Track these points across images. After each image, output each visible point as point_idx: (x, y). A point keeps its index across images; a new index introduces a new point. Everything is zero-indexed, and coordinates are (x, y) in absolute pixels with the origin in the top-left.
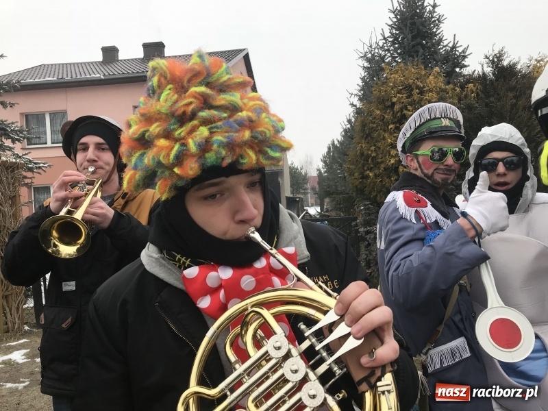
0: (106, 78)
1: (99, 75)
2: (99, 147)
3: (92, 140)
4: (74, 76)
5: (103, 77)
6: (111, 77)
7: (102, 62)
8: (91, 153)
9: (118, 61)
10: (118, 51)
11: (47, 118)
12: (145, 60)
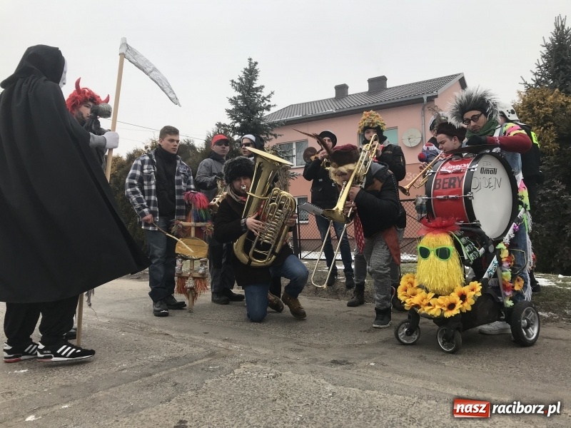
0: (338, 111)
1: (331, 110)
2: (328, 140)
4: (314, 113)
5: (334, 111)
6: (341, 111)
7: (335, 98)
9: (347, 96)
10: (348, 87)
11: (294, 146)
12: (370, 93)
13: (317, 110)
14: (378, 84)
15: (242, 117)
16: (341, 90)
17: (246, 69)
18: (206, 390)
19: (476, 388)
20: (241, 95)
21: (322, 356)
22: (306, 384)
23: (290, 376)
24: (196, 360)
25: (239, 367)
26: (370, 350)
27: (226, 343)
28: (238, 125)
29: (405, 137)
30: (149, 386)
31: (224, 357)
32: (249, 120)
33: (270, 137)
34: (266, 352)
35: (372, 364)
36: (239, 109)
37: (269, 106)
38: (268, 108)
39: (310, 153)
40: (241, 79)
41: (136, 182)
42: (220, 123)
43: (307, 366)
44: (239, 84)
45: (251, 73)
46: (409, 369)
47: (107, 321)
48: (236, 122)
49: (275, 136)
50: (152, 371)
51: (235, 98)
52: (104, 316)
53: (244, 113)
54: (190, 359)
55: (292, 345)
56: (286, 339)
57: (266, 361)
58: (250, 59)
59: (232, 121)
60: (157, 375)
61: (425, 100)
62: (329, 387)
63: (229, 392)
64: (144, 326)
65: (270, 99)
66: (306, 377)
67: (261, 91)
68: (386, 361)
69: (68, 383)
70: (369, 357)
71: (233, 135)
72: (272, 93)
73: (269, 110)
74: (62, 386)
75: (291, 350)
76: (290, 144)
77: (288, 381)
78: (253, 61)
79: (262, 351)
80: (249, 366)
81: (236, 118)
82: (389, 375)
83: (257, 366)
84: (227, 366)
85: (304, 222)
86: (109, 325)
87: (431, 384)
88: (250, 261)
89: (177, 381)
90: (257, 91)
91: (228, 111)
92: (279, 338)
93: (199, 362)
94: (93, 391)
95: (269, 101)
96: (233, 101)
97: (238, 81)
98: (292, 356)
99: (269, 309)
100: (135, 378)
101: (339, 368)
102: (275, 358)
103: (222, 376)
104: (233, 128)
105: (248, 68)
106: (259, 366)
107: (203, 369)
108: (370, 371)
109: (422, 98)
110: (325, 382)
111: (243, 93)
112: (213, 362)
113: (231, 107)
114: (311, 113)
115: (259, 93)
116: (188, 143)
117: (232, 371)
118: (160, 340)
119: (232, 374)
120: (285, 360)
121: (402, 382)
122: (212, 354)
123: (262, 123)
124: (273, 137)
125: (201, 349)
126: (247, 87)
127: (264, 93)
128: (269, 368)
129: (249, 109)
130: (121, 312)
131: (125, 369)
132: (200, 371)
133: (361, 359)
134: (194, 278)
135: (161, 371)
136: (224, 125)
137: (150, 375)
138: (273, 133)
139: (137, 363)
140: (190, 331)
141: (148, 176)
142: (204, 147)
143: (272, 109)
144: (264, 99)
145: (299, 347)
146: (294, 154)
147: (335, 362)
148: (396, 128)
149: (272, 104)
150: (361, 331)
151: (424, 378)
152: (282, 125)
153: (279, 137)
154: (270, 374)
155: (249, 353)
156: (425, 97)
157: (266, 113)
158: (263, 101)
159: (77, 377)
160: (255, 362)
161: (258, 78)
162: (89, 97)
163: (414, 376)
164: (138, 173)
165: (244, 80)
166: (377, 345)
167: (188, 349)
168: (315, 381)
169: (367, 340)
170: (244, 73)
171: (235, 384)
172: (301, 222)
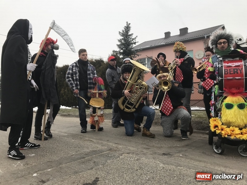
0: (166, 44)
1: (163, 43)
2: (162, 57)
3: (161, 56)
8: (161, 58)
9: (170, 37)
10: (170, 33)
11: (146, 60)
12: (180, 35)
13: (156, 44)
14: (184, 31)
15: (123, 47)
16: (167, 34)
17: (125, 27)
18: (108, 165)
19: (229, 167)
20: (123, 38)
21: (158, 151)
22: (151, 164)
23: (144, 160)
24: (104, 152)
25: (122, 155)
26: (180, 149)
27: (116, 145)
28: (122, 51)
29: (197, 54)
30: (83, 162)
31: (116, 151)
32: (127, 49)
33: (136, 56)
34: (134, 149)
35: (181, 155)
36: (122, 44)
37: (135, 42)
38: (135, 43)
39: (153, 63)
40: (123, 31)
41: (70, 76)
42: (114, 51)
43: (152, 156)
44: (122, 33)
45: (128, 28)
46: (197, 158)
47: (67, 135)
48: (121, 50)
49: (138, 55)
50: (85, 156)
51: (120, 39)
52: (66, 133)
53: (125, 46)
54: (101, 151)
55: (145, 146)
56: (142, 144)
57: (133, 153)
58: (127, 22)
59: (119, 49)
60: (87, 158)
61: (206, 38)
62: (161, 165)
63: (117, 166)
64: (82, 137)
65: (136, 39)
66: (151, 160)
67: (132, 36)
68: (187, 154)
69: (51, 160)
70: (180, 152)
71: (120, 56)
72: (137, 37)
73: (135, 44)
74: (48, 162)
75: (145, 148)
76: (145, 59)
77: (143, 162)
78: (128, 23)
79: (132, 149)
80: (126, 155)
81: (121, 48)
82: (188, 160)
83: (130, 155)
84: (117, 155)
85: (151, 93)
86: (68, 136)
87: (208, 165)
88: (124, 109)
89: (95, 161)
90: (130, 36)
91: (118, 45)
92: (139, 143)
93: (105, 153)
94: (61, 164)
95: (135, 40)
96: (120, 41)
97: (122, 32)
98: (145, 151)
99: (135, 130)
100: (78, 159)
101: (166, 156)
102: (138, 152)
103: (114, 159)
104: (120, 52)
105: (126, 26)
106: (131, 155)
107: (106, 156)
108: (180, 158)
109: (204, 37)
110: (159, 163)
111: (124, 37)
112: (111, 153)
113: (119, 43)
114: (154, 45)
115: (131, 37)
116: (101, 60)
117: (119, 157)
118: (88, 143)
119: (119, 158)
120: (142, 153)
121: (194, 164)
122: (110, 150)
123: (132, 50)
124: (137, 56)
125: (106, 147)
126: (126, 34)
127: (133, 37)
128: (135, 156)
129: (126, 44)
130: (73, 131)
131: (73, 155)
132: (105, 157)
133: (176, 153)
134: (98, 116)
135: (89, 156)
136: (116, 51)
137: (84, 158)
138: (137, 54)
139: (79, 153)
140: (101, 140)
141: (75, 73)
142: (107, 61)
143: (136, 43)
144: (133, 39)
145: (148, 147)
146: (146, 63)
147: (164, 154)
148: (192, 50)
149: (136, 41)
150: (176, 141)
151: (205, 162)
152: (141, 51)
153: (139, 56)
154: (135, 159)
155: (126, 149)
156: (206, 36)
157: (134, 45)
158: (133, 40)
159: (54, 158)
160: (129, 153)
161: (130, 30)
162: (51, 41)
163: (200, 161)
164: (71, 72)
165: (124, 31)
166: (183, 147)
167: (100, 147)
168: (155, 162)
169: (179, 145)
170: (125, 28)
171: (120, 163)
172: (149, 93)
